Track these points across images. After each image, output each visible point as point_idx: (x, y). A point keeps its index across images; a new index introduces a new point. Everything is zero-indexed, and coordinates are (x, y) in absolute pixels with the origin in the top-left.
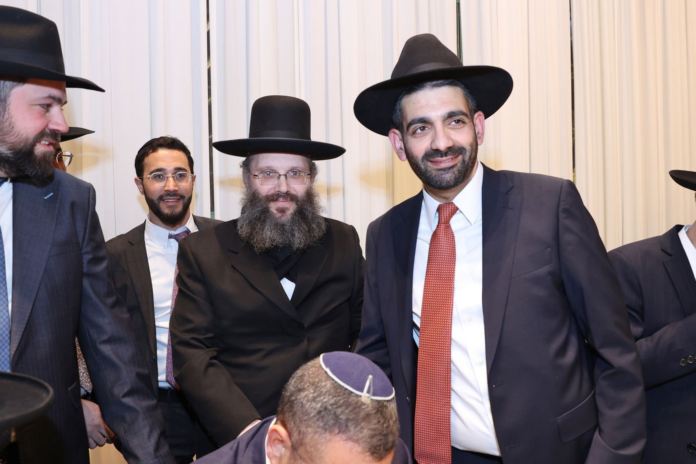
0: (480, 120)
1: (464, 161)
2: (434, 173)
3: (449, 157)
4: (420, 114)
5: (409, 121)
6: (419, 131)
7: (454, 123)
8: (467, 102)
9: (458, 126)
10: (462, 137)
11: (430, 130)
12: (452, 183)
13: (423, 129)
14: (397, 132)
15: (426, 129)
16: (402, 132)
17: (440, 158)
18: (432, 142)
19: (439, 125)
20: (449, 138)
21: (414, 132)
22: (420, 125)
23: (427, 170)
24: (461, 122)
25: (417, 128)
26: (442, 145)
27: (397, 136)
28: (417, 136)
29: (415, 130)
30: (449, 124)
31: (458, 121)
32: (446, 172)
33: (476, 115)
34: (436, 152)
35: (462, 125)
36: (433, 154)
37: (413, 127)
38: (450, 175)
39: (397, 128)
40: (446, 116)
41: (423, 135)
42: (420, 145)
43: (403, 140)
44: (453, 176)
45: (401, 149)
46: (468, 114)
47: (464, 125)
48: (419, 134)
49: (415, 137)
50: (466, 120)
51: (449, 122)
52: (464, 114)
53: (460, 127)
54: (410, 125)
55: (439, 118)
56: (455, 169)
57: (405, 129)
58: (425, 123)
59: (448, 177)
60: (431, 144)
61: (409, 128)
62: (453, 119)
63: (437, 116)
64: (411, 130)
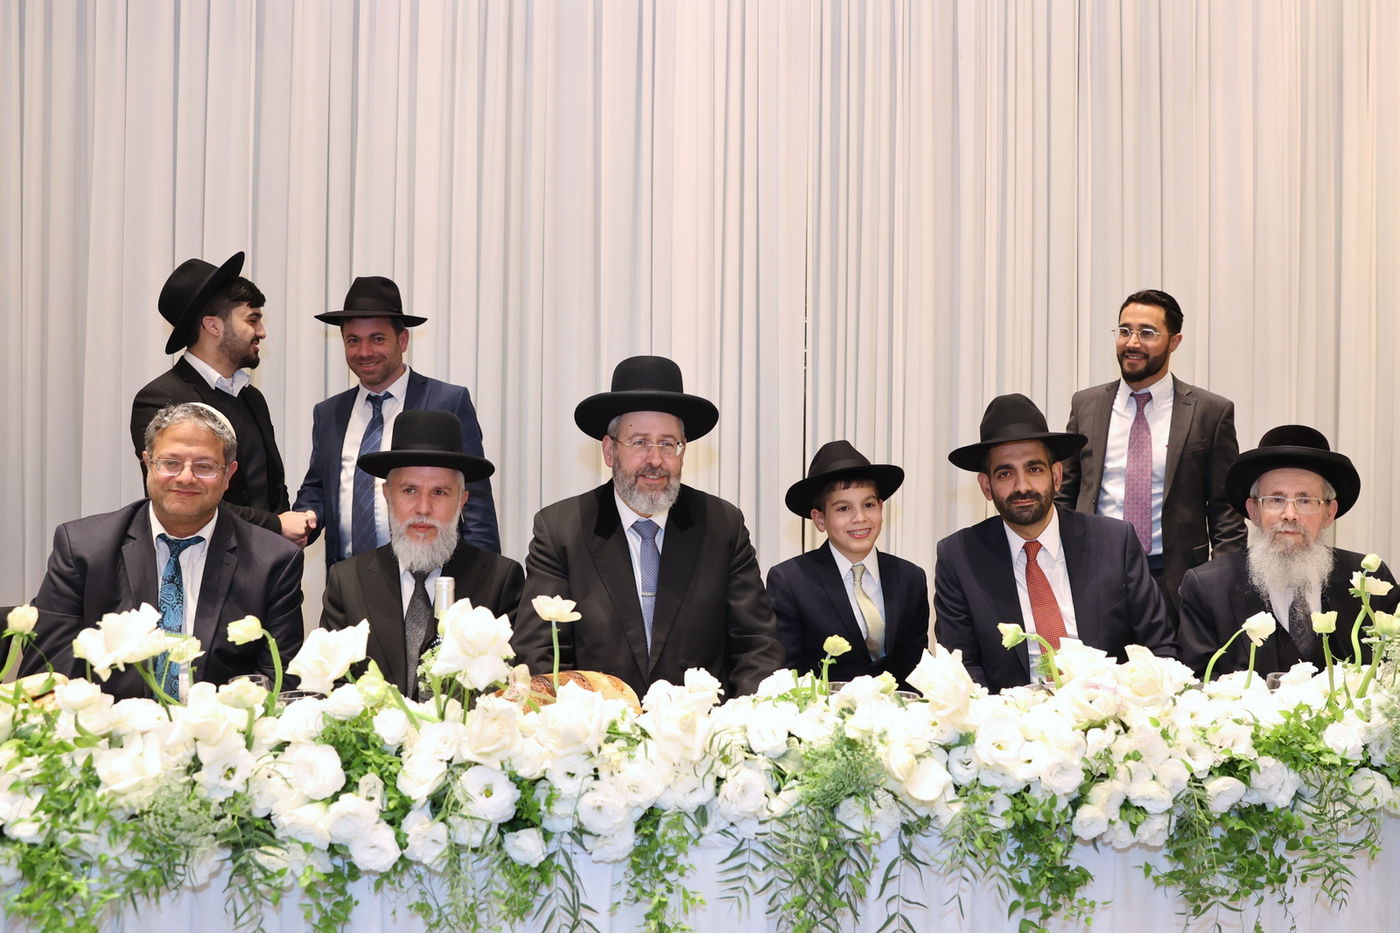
1: (1041, 505)
2: (1015, 511)
8: (1046, 453)
10: (1040, 484)
13: (1005, 474)
16: (989, 477)
18: (1015, 485)
19: (1021, 471)
20: (1029, 483)
21: (1000, 477)
23: (1009, 511)
26: (1023, 488)
31: (1034, 470)
34: (1017, 495)
39: (986, 473)
42: (1006, 489)
46: (1047, 462)
52: (1039, 462)
54: (996, 468)
57: (992, 472)
58: (1008, 469)
59: (1026, 514)
61: (995, 472)
62: (1032, 467)
63: (1019, 463)
64: (997, 474)
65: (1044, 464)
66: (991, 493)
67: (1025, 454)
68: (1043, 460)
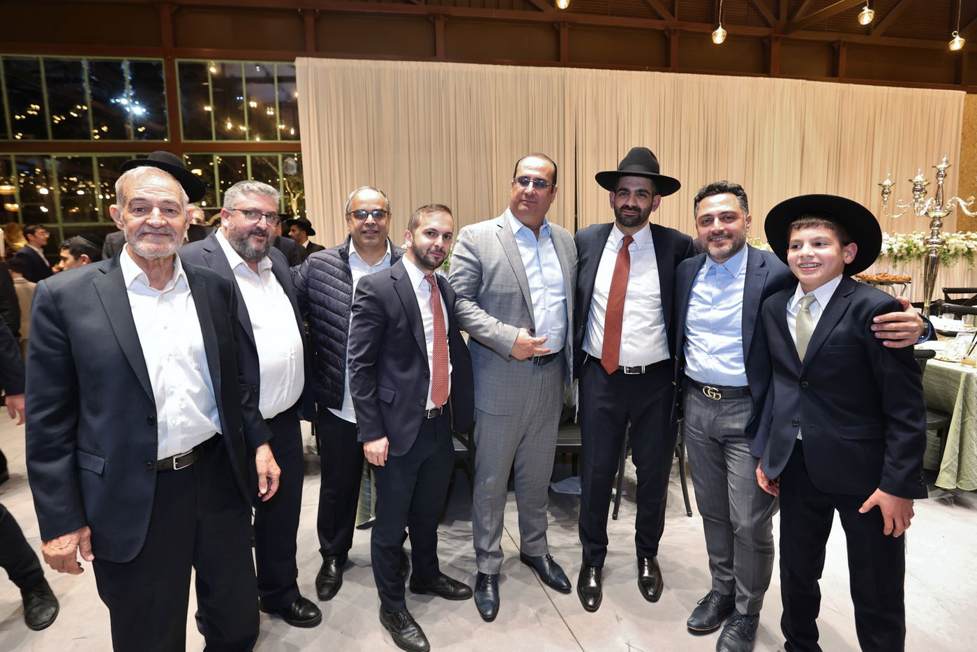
1: (639, 216)
2: (623, 216)
3: (632, 211)
4: (626, 187)
10: (642, 204)
11: (627, 196)
12: (630, 224)
13: (624, 194)
16: (615, 194)
17: (628, 211)
18: (627, 202)
19: (633, 194)
20: (636, 202)
21: (621, 195)
22: (624, 192)
23: (620, 214)
24: (645, 196)
26: (630, 204)
32: (629, 218)
33: (655, 194)
36: (626, 207)
38: (632, 220)
39: (614, 192)
40: (638, 191)
41: (624, 197)
42: (621, 203)
43: (615, 198)
45: (613, 200)
46: (651, 193)
47: (647, 198)
49: (620, 197)
50: (648, 195)
52: (646, 191)
53: (644, 198)
54: (620, 190)
55: (634, 191)
56: (634, 218)
58: (626, 192)
59: (629, 220)
61: (619, 191)
62: (641, 193)
63: (633, 189)
64: (619, 193)
65: (648, 193)
66: (613, 204)
67: (639, 184)
68: (648, 191)
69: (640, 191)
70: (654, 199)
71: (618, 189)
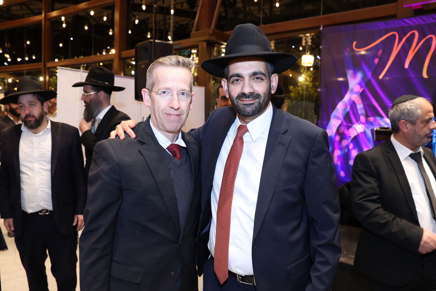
0: (275, 78)
3: (250, 99)
4: (237, 71)
5: (231, 75)
6: (235, 81)
7: (256, 79)
9: (258, 80)
11: (241, 81)
14: (226, 80)
15: (239, 80)
17: (245, 99)
22: (236, 78)
24: (260, 79)
25: (234, 80)
27: (226, 83)
28: (234, 84)
29: (233, 81)
30: (254, 79)
32: (248, 106)
33: (273, 75)
35: (261, 81)
36: (242, 96)
37: (233, 78)
38: (250, 108)
40: (252, 74)
41: (237, 84)
43: (228, 85)
44: (252, 109)
45: (227, 91)
47: (262, 81)
48: (235, 83)
49: (233, 85)
51: (254, 78)
53: (259, 81)
55: (247, 75)
56: (253, 106)
60: (241, 90)
69: (255, 74)
70: (271, 79)
71: (229, 76)
